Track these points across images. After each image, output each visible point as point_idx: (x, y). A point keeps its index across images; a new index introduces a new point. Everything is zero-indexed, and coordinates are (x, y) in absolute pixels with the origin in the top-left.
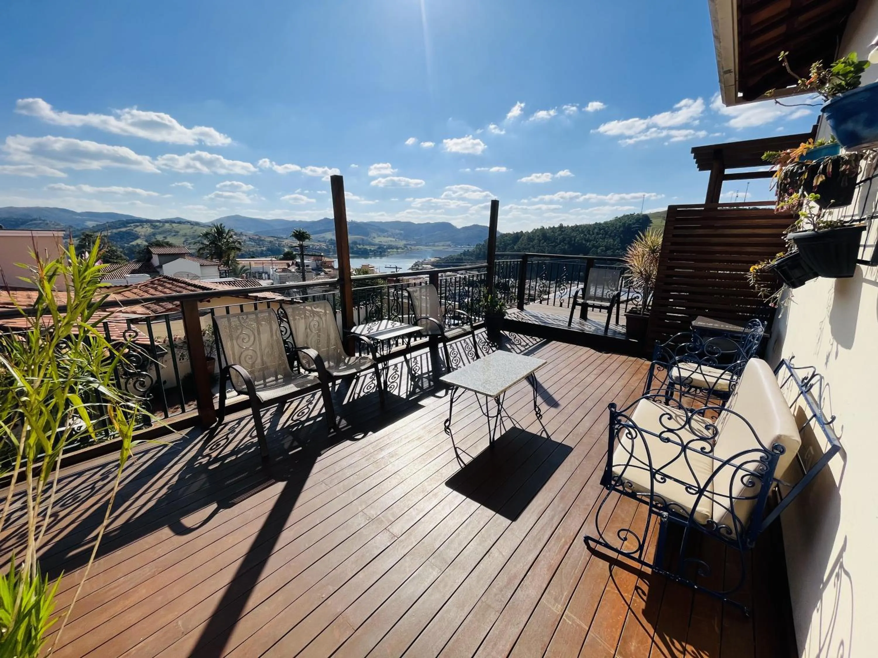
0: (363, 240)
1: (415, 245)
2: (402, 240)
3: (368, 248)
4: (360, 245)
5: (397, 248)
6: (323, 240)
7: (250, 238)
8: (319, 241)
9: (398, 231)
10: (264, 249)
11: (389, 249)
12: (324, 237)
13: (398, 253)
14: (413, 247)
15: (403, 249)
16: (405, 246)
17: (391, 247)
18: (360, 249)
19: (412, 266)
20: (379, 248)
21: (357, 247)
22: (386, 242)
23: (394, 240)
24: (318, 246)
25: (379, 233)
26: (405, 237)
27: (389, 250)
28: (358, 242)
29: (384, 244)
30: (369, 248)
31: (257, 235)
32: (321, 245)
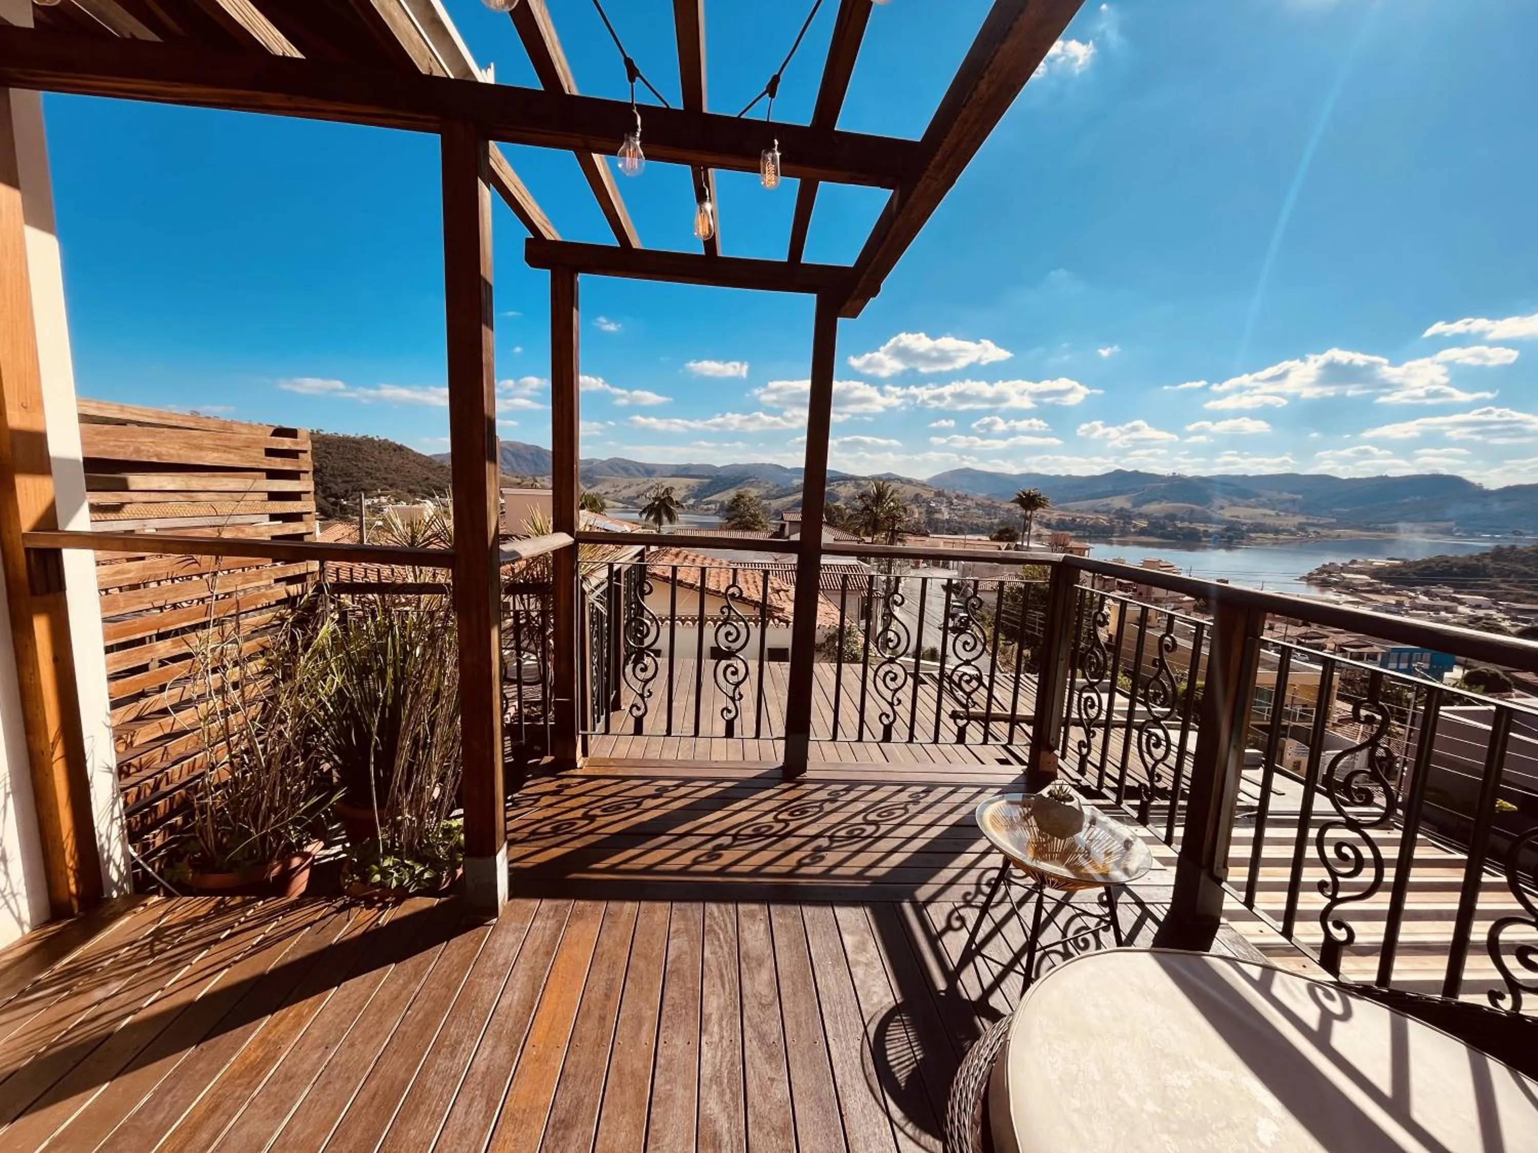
0: (1192, 511)
1: (1331, 527)
2: (1295, 514)
3: (1201, 527)
4: (1182, 520)
5: (1277, 531)
6: (1105, 509)
7: (977, 504)
8: (1096, 512)
9: (1286, 496)
10: (996, 521)
11: (1255, 532)
12: (1108, 504)
13: (1276, 542)
14: (1324, 532)
15: (1292, 533)
16: (1302, 527)
17: (1259, 528)
18: (1181, 529)
19: (1311, 574)
20: (1227, 530)
21: (1175, 526)
22: (1251, 518)
23: (1273, 513)
24: (1092, 519)
25: (1236, 499)
26: (1305, 509)
27: (1253, 535)
28: (1180, 515)
29: (1244, 521)
30: (1202, 529)
31: (989, 499)
32: (1097, 518)
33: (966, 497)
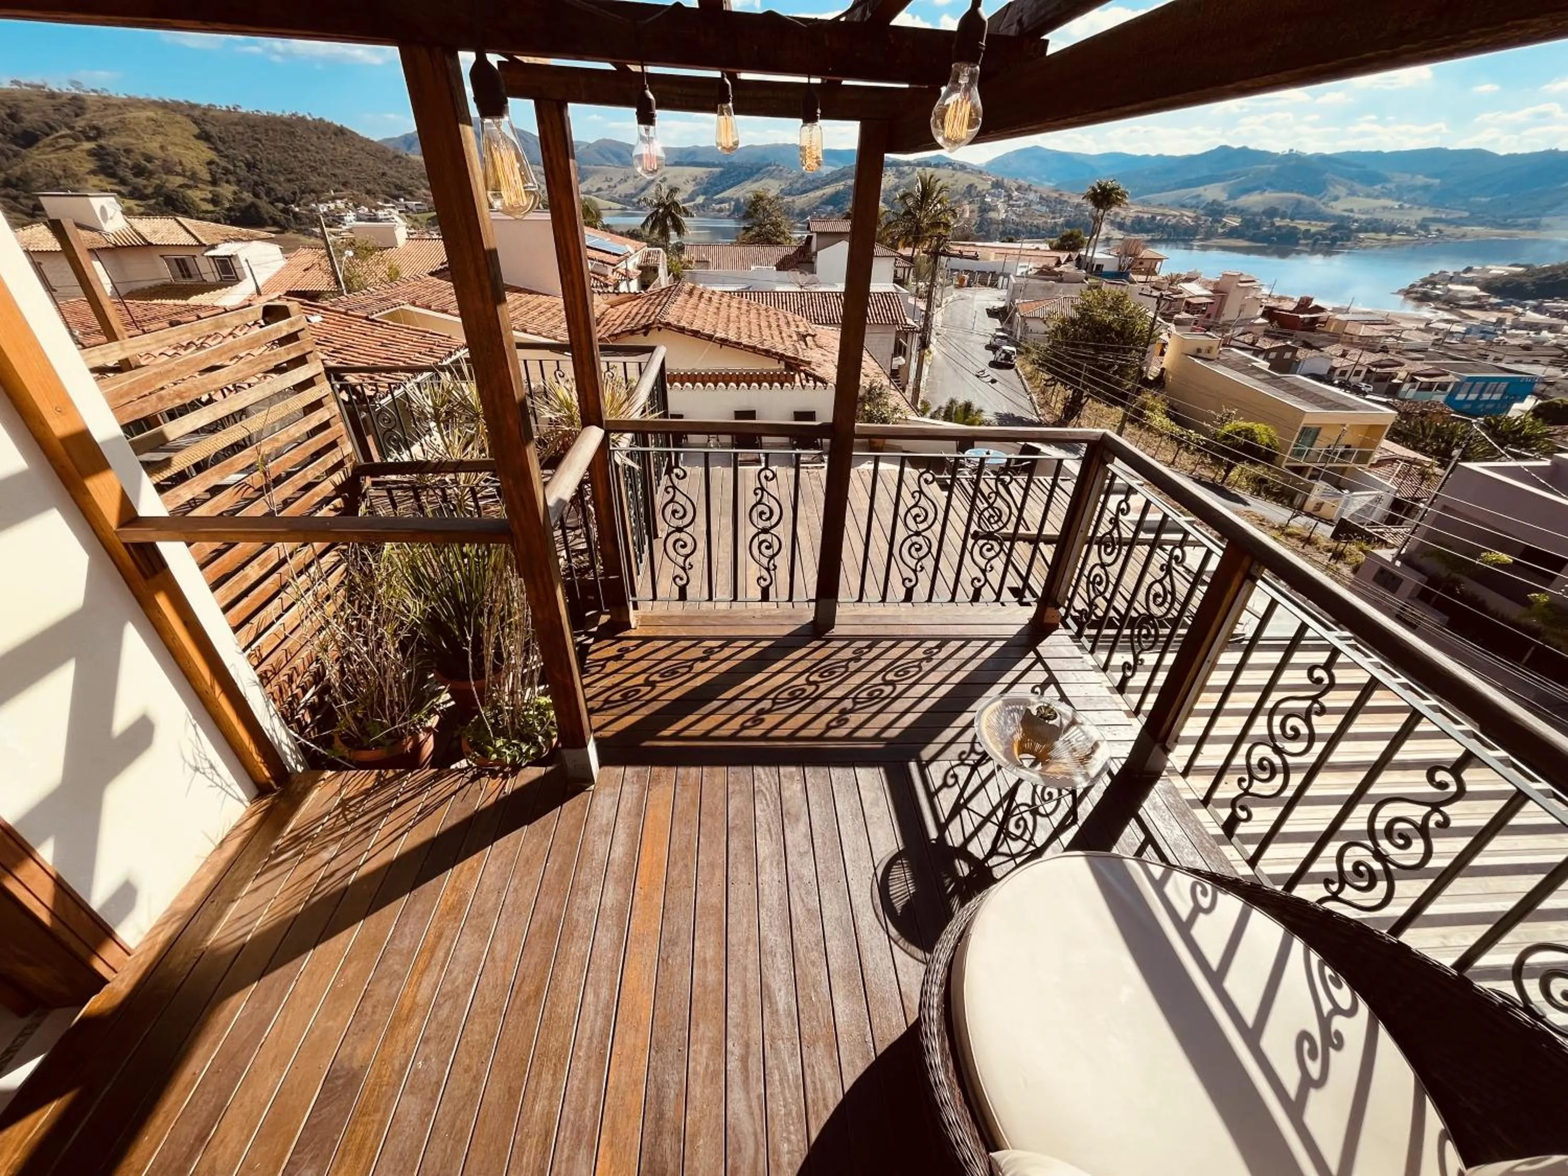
0: (1299, 203)
1: (1458, 223)
2: (1421, 206)
3: (1302, 225)
4: (1283, 217)
5: (1392, 230)
6: (1194, 202)
7: (1041, 198)
8: (1183, 206)
9: (1420, 180)
10: (1060, 221)
11: (1366, 231)
13: (1387, 245)
14: (1449, 230)
15: (1409, 232)
16: (1424, 225)
17: (1374, 226)
18: (1279, 228)
19: (1413, 286)
20: (1334, 228)
21: (1273, 224)
22: (1367, 212)
23: (1396, 205)
24: (1175, 216)
25: (1357, 186)
26: (1438, 198)
27: (1362, 236)
28: (1282, 208)
29: (1357, 216)
30: (1303, 228)
32: (1182, 215)
33: (1029, 188)
